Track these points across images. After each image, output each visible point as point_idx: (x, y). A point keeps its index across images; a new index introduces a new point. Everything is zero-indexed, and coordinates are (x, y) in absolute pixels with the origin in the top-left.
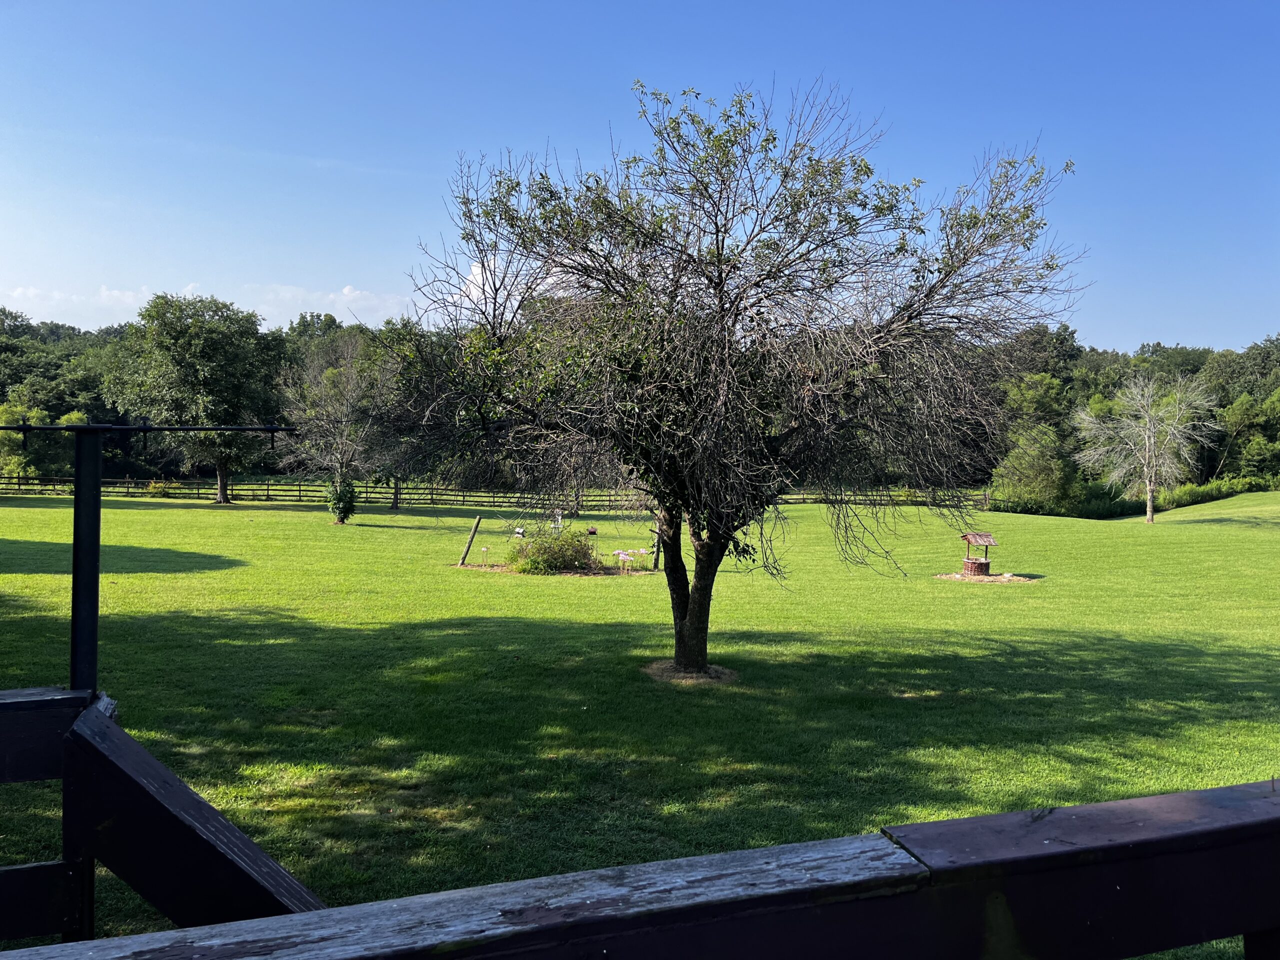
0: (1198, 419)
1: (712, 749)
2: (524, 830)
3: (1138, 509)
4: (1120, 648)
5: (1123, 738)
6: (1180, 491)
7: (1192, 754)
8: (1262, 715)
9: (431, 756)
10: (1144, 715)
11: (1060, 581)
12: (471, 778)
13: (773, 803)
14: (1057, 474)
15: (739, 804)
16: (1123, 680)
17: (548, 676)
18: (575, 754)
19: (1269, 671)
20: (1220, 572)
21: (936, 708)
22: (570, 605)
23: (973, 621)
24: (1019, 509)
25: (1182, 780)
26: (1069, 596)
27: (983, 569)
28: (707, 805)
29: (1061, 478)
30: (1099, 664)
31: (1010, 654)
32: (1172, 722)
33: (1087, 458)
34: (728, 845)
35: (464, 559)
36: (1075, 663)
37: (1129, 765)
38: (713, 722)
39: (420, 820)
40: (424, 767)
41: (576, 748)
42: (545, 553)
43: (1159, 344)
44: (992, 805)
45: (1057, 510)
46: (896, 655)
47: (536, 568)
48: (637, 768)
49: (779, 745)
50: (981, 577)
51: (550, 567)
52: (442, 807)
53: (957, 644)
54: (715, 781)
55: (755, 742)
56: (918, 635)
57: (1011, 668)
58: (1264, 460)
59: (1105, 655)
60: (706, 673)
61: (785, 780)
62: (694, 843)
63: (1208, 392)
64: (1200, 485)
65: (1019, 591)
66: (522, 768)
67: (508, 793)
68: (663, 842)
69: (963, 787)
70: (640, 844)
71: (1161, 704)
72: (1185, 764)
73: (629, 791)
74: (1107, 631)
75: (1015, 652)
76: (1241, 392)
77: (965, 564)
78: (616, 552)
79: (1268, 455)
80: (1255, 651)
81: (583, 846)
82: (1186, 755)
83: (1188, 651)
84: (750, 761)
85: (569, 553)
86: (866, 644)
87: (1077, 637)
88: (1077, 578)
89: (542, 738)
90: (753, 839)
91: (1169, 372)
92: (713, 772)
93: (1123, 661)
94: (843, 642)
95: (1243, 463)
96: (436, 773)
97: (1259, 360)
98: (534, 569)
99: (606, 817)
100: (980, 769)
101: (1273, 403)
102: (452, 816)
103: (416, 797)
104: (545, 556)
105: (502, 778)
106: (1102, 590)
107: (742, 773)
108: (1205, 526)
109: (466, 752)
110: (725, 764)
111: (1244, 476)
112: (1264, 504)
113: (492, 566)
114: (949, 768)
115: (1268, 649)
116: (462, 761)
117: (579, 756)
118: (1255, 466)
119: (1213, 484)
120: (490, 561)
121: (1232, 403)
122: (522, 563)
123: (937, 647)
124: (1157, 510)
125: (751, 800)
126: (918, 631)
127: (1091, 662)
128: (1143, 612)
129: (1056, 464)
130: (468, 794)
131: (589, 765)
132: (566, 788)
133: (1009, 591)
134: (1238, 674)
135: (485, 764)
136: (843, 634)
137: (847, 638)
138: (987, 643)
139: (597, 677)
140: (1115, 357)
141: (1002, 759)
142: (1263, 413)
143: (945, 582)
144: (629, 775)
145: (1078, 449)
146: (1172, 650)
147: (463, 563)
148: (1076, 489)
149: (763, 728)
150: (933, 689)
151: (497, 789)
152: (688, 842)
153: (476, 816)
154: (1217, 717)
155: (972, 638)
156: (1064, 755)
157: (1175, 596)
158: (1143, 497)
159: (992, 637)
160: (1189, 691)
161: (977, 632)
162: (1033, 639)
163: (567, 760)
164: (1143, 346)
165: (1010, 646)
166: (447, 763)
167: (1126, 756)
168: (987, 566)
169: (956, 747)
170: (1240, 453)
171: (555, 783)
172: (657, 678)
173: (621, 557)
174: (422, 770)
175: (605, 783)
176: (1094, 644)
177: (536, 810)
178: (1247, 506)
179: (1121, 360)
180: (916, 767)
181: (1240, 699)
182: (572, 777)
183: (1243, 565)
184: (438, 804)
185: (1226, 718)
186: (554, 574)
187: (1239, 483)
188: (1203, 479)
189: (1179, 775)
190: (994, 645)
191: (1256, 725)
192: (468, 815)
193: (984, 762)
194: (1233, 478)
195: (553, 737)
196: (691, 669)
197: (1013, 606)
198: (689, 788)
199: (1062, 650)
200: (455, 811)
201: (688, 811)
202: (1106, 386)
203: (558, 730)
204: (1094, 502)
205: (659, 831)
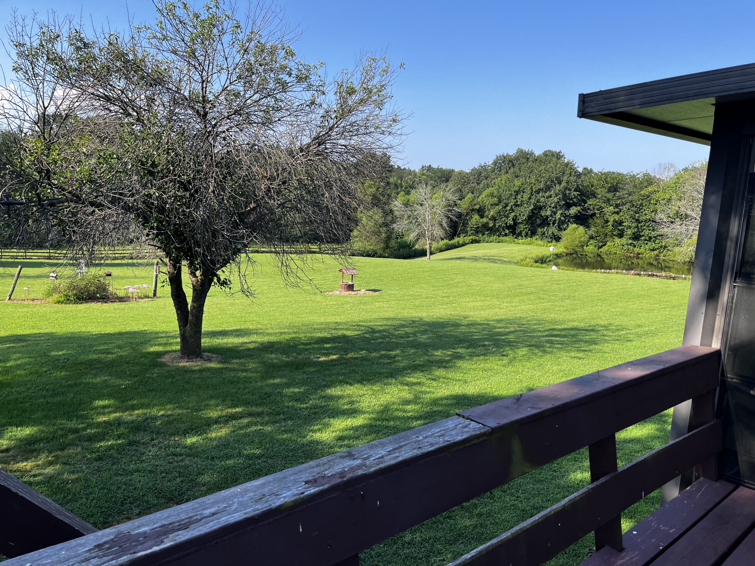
0: (450, 206)
1: (212, 402)
2: (94, 467)
3: (422, 253)
4: (423, 325)
5: (430, 370)
6: (442, 243)
7: (462, 375)
8: (490, 353)
9: (15, 429)
10: (438, 358)
11: (389, 292)
12: (47, 440)
13: (254, 428)
14: (384, 235)
15: (234, 432)
16: (426, 341)
17: (92, 369)
18: (122, 416)
19: (490, 331)
20: (463, 284)
21: (337, 365)
22: (99, 323)
23: (349, 316)
24: (364, 255)
25: (459, 388)
26: (395, 300)
27: (350, 287)
28: (214, 435)
29: (385, 237)
30: (414, 334)
31: (371, 332)
32: (451, 360)
33: (398, 227)
34: (231, 456)
35: (10, 296)
36: (404, 334)
37: (434, 383)
38: (210, 386)
39: (15, 471)
40: (11, 437)
41: (122, 412)
42: (74, 289)
43: (430, 166)
44: (372, 413)
45: (384, 254)
46: (312, 337)
47: (68, 300)
48: (166, 419)
49: (253, 395)
50: (350, 292)
51: (78, 298)
52: (29, 461)
53: (343, 329)
54: (217, 421)
55: (238, 395)
56: (322, 326)
57: (373, 340)
58: (478, 228)
59: (417, 329)
60: (201, 358)
61: (259, 414)
62: (210, 458)
63: (454, 193)
64: (450, 240)
65: (370, 298)
66: (84, 429)
67: (77, 446)
68: (189, 460)
69: (356, 405)
70: (175, 464)
71: (445, 351)
72: (459, 380)
73: (163, 433)
74: (415, 317)
75: (374, 331)
76: (468, 192)
77: (341, 285)
78: (127, 287)
79: (480, 225)
80: (482, 322)
81: (138, 471)
82: (459, 376)
83: (453, 324)
84: (237, 406)
85: (92, 289)
86: (294, 333)
87: (402, 321)
88: (397, 290)
89: (96, 408)
90: (245, 450)
91: (435, 181)
92: (215, 415)
93: (425, 332)
94: (281, 333)
95: (469, 229)
96: (21, 440)
97: (476, 176)
98: (67, 300)
99: (150, 451)
100: (364, 395)
101: (483, 198)
102: (38, 466)
103: (8, 457)
104: (74, 292)
105: (71, 437)
106: (410, 296)
107: (233, 413)
108: (454, 261)
109: (41, 424)
110: (222, 410)
111: (470, 236)
112: (479, 249)
113: (33, 300)
114: (349, 396)
115: (488, 321)
116: (39, 430)
117: (124, 417)
118: (474, 230)
119: (456, 240)
120: (32, 296)
121: (464, 198)
122: (56, 297)
123: (333, 332)
124: (431, 253)
125: (241, 428)
126: (321, 324)
127: (411, 333)
128: (430, 306)
129: (383, 229)
130: (48, 450)
131: (132, 422)
132: (119, 437)
133: (365, 299)
134: (477, 334)
135: (57, 429)
136: (280, 328)
137: (283, 331)
138: (359, 327)
139: (128, 367)
140: (410, 172)
141: (374, 388)
142: (478, 203)
143: (331, 296)
144: (161, 424)
145: (393, 222)
146: (446, 324)
147: (10, 299)
148: (393, 243)
149: (242, 386)
150: (335, 355)
151: (68, 445)
152: (206, 458)
153: (57, 464)
154: (470, 356)
155: (350, 325)
156: (404, 382)
157: (443, 297)
158: (426, 247)
159: (361, 324)
160: (457, 344)
161: (352, 322)
162: (381, 324)
163: (116, 420)
164: (423, 167)
165: (371, 328)
166: (28, 432)
167: (432, 379)
168: (353, 285)
169: (351, 384)
170: (468, 224)
171: (111, 435)
172: (170, 364)
173: (130, 290)
174: (10, 439)
175: (145, 431)
176: (411, 324)
177: (100, 454)
178: (471, 251)
179: (413, 174)
180: (331, 398)
181: (479, 346)
182: (122, 430)
183: (472, 280)
184: (27, 460)
185: (474, 356)
186: (81, 303)
187: (468, 239)
188: (451, 237)
189: (457, 386)
190: (362, 328)
191: (487, 358)
192: (51, 463)
193: (366, 390)
194: (465, 236)
195: (104, 407)
196: (192, 356)
197: (368, 307)
198: (201, 426)
199: (397, 328)
200: (40, 463)
201: (203, 440)
202: (406, 188)
203: (106, 402)
204: (401, 250)
205: (186, 454)
